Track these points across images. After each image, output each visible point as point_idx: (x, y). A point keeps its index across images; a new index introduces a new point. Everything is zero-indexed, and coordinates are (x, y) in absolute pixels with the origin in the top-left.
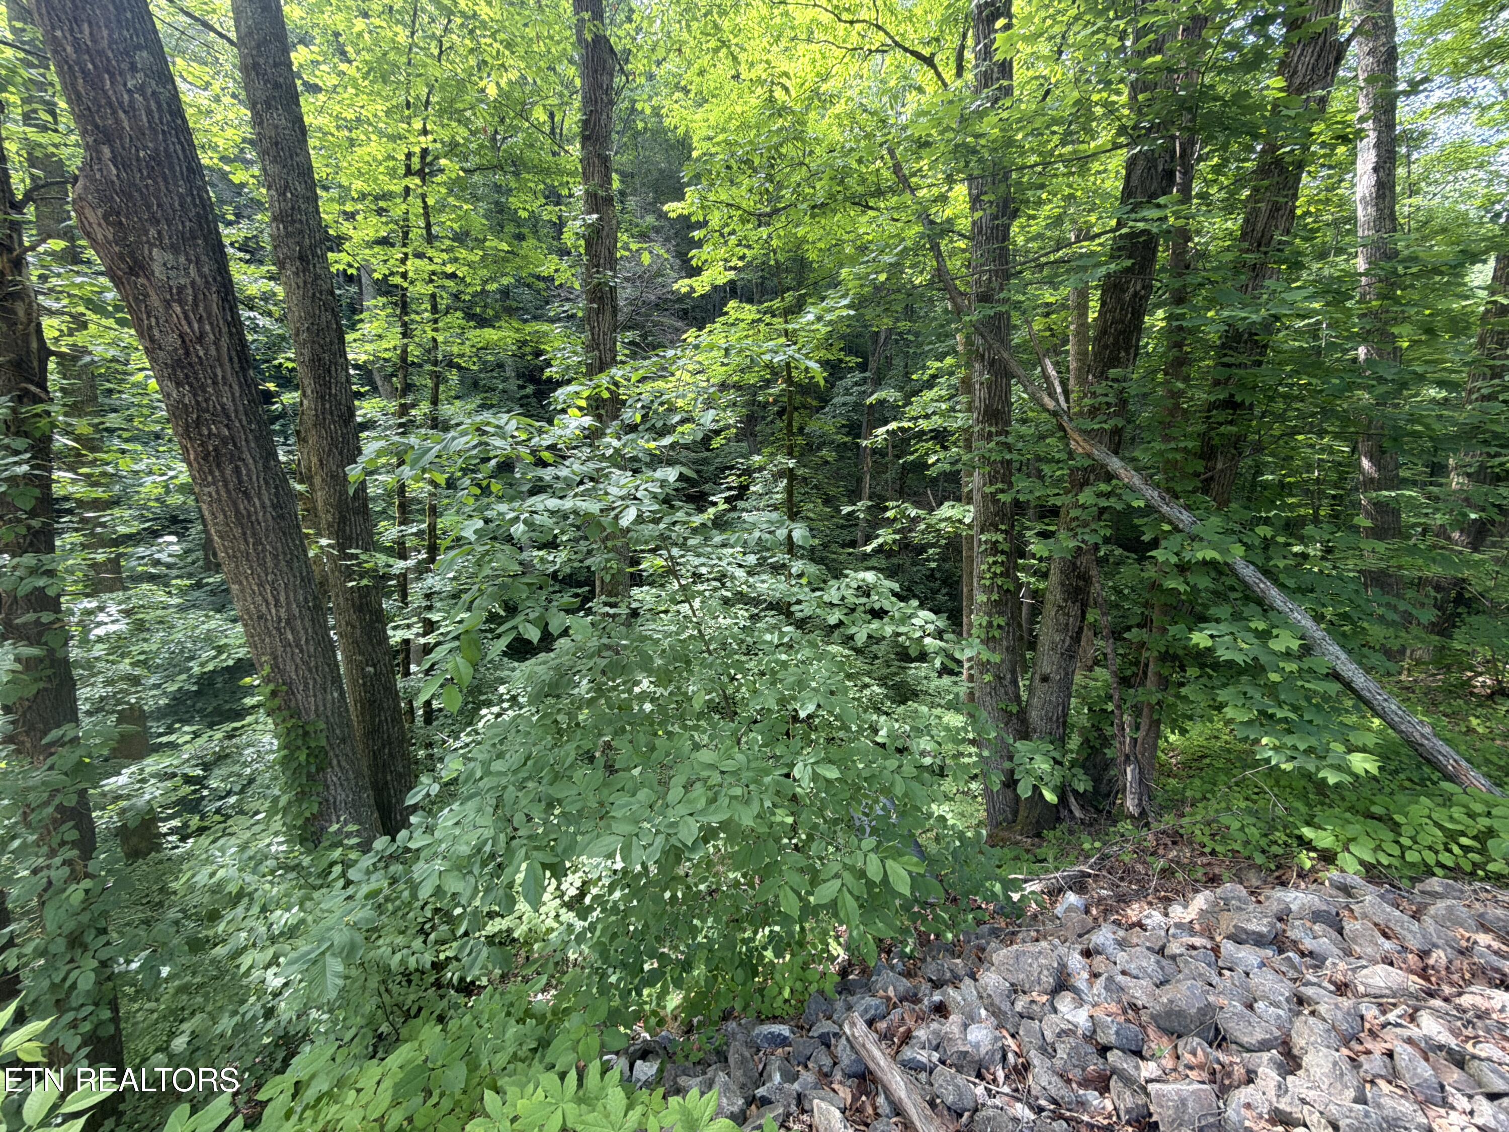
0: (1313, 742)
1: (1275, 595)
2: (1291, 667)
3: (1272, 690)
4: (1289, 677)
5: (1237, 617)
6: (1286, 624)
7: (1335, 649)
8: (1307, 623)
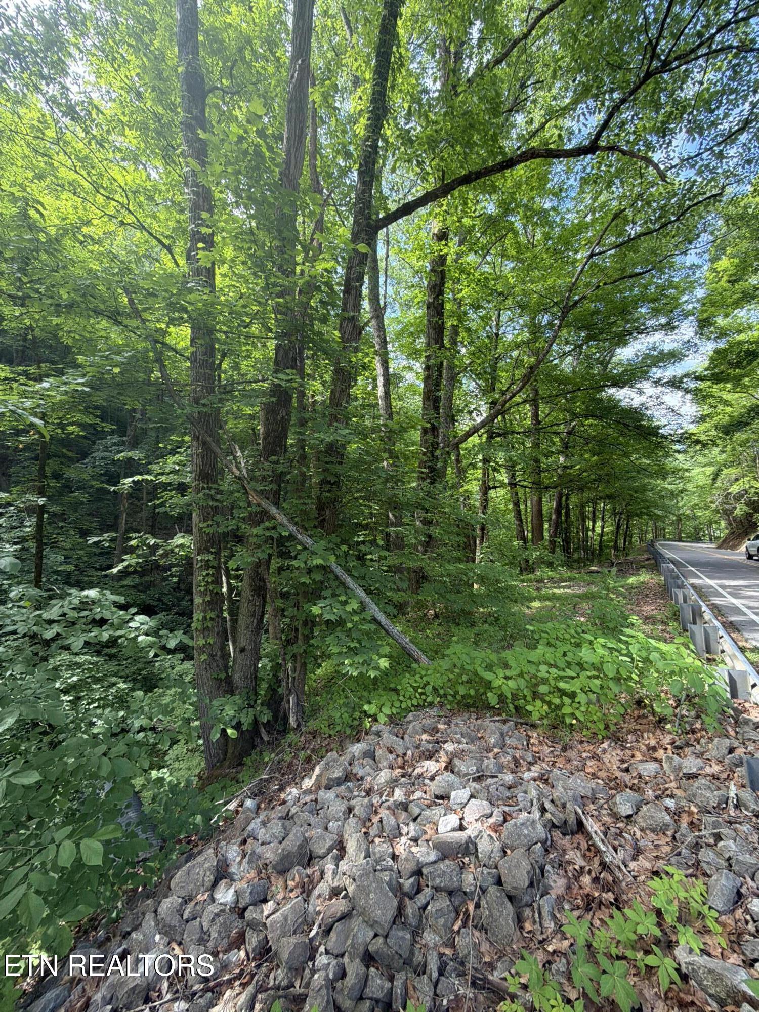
0: (366, 657)
1: (349, 581)
2: (356, 618)
3: (348, 633)
4: (355, 625)
5: (334, 595)
6: (355, 596)
7: (374, 606)
8: (363, 594)
